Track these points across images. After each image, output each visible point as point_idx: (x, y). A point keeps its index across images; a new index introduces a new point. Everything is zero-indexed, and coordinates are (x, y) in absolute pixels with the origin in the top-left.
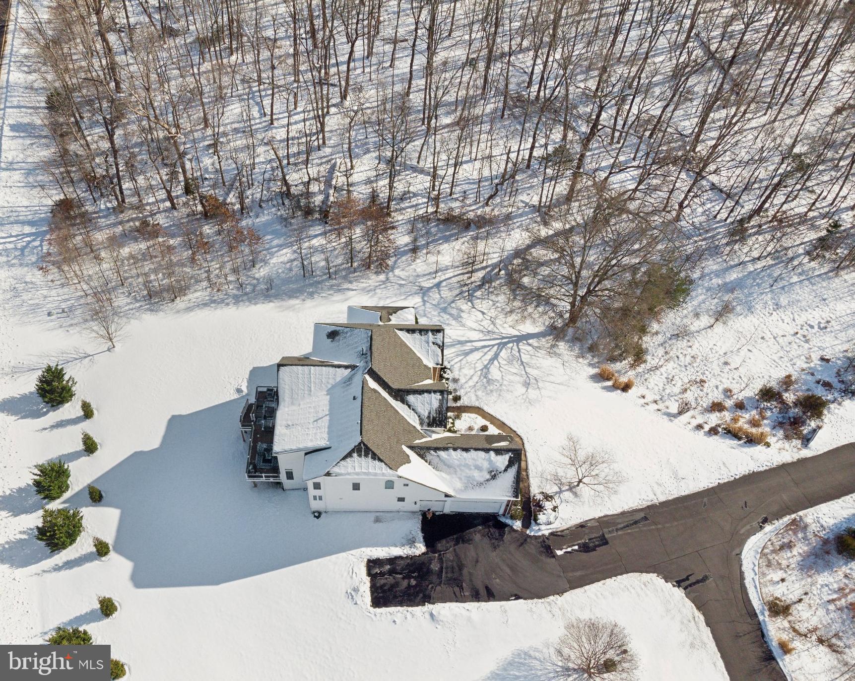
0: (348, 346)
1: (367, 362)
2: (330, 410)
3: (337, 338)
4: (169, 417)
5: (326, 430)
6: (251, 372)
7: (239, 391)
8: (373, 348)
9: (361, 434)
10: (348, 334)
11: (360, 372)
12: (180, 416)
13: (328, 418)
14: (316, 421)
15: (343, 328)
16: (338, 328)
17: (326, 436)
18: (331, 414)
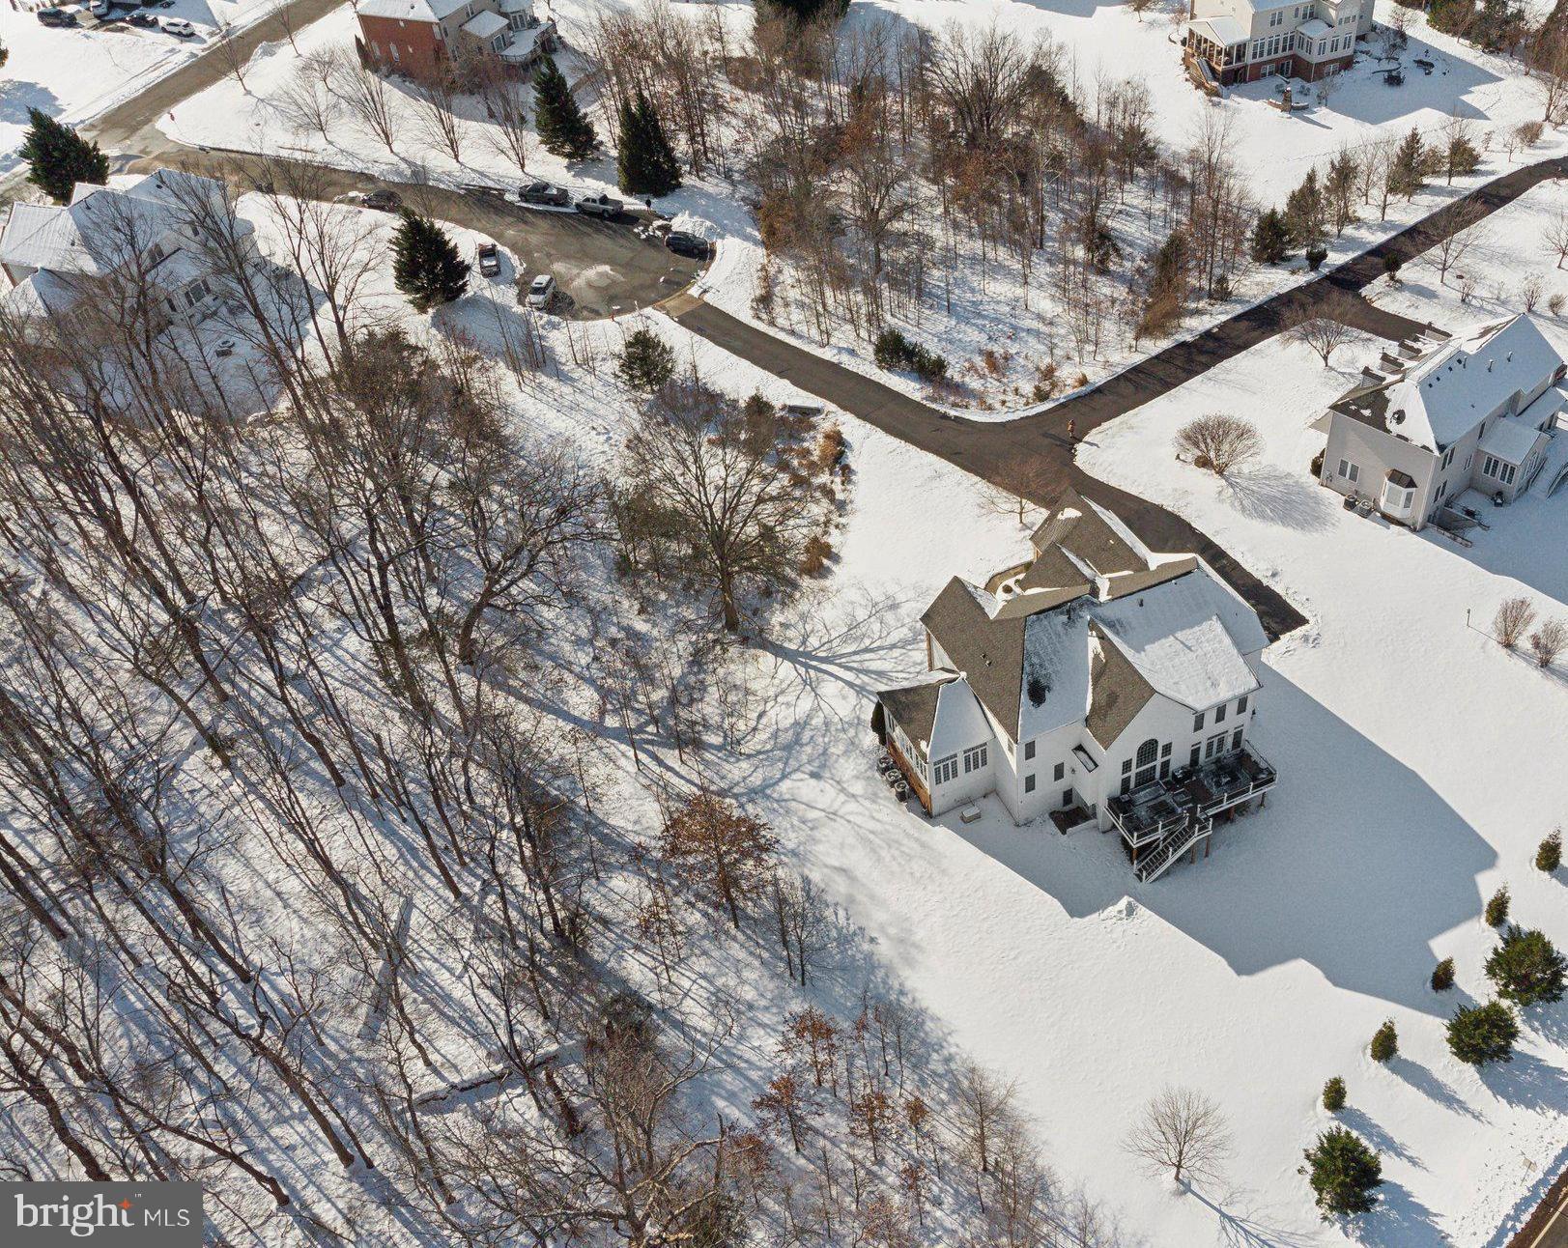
0: (1055, 652)
1: (1081, 606)
2: (1166, 636)
3: (1043, 681)
4: (1244, 978)
5: (1197, 628)
6: (1082, 915)
7: (1130, 911)
8: (1054, 604)
9: (1190, 572)
10: (1035, 660)
11: (1099, 610)
12: (1231, 964)
13: (1179, 635)
14: (1189, 648)
15: (1025, 677)
16: (1025, 687)
17: (1205, 625)
18: (1172, 632)
